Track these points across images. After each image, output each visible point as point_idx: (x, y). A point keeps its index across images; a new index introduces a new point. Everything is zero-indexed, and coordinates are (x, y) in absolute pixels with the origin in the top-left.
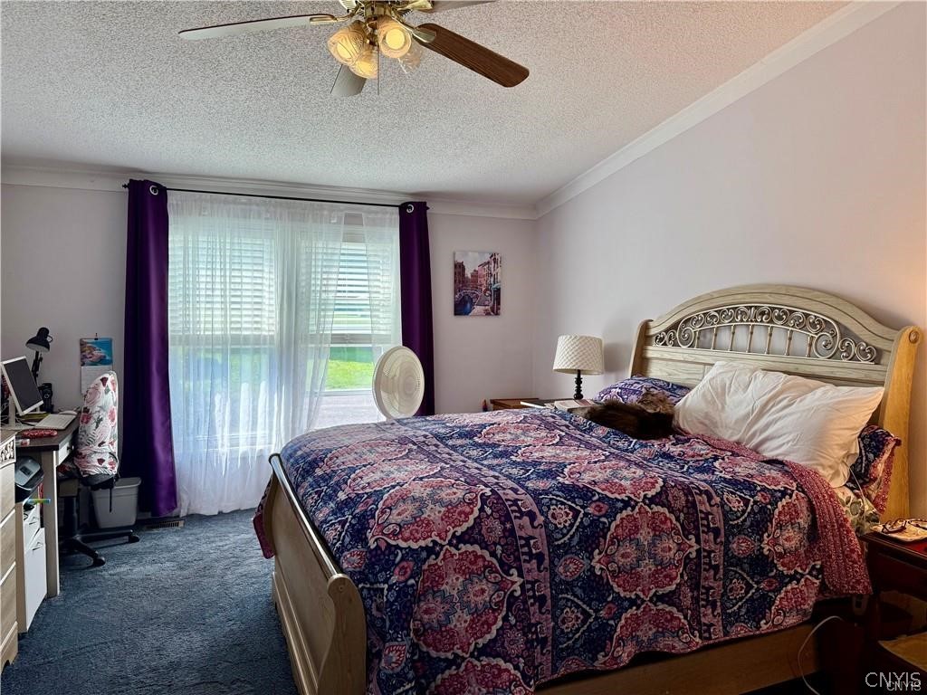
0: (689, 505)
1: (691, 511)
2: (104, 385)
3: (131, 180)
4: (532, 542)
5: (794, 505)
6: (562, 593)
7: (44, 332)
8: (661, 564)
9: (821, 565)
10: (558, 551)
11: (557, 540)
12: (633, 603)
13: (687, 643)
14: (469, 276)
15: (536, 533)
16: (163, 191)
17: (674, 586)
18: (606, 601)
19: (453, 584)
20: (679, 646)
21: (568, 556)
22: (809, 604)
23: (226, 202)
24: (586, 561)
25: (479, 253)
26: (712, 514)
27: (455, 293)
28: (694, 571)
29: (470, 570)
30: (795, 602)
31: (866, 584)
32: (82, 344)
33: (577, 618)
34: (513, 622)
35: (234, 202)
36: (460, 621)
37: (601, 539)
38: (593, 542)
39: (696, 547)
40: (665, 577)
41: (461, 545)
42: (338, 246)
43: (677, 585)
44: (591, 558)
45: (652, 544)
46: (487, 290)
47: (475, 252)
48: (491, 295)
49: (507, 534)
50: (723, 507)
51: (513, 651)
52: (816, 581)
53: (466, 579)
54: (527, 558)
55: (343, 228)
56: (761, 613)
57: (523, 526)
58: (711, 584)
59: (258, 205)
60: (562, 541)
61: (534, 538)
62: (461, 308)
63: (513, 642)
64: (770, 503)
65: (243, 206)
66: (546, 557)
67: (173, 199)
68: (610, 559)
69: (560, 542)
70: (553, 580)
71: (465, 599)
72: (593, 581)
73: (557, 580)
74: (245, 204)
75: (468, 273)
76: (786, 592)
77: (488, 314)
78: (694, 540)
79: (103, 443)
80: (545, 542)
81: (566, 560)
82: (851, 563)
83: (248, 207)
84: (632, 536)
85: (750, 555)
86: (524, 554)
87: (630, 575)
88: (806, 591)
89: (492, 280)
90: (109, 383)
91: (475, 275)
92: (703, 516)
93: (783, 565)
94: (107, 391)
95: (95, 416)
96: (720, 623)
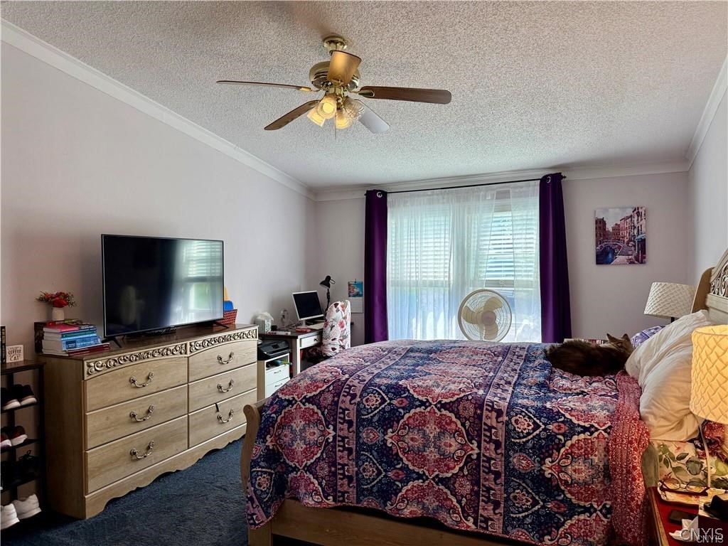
0: (476, 416)
1: (477, 421)
2: (336, 307)
3: (367, 191)
4: (347, 412)
5: (592, 442)
6: (363, 451)
7: (328, 278)
8: (443, 455)
9: (611, 506)
10: (362, 423)
11: (363, 415)
12: (420, 477)
13: (456, 521)
14: (611, 230)
15: (351, 407)
16: (385, 194)
17: (450, 475)
18: (394, 466)
19: (298, 424)
20: (449, 522)
21: (370, 428)
22: (594, 539)
23: (419, 196)
24: (381, 435)
25: (620, 208)
26: (495, 428)
27: (597, 246)
28: (475, 469)
29: (309, 419)
30: (584, 532)
31: (636, 534)
32: (349, 285)
33: (373, 472)
34: (325, 457)
35: (424, 195)
36: (299, 446)
37: (395, 423)
38: (389, 423)
39: (477, 451)
40: (445, 465)
41: (307, 404)
42: (491, 216)
43: (453, 474)
44: (385, 433)
45: (438, 437)
46: (630, 240)
47: (616, 208)
48: (635, 246)
49: (333, 404)
50: (507, 425)
51: (321, 474)
52: (604, 519)
53: (306, 424)
54: (342, 421)
55: (495, 202)
56: (546, 529)
57: (345, 402)
58: (492, 486)
59: (437, 195)
60: (367, 417)
61: (348, 410)
62: (603, 257)
63: (322, 469)
64: (563, 435)
65: (428, 197)
66: (355, 425)
67: (390, 198)
68: (400, 438)
69: (365, 417)
70: (359, 440)
71: (303, 435)
72: (384, 449)
73: (361, 441)
74: (430, 195)
75: (609, 227)
76: (578, 520)
77: (631, 263)
78: (476, 445)
79: (335, 339)
80: (355, 415)
81: (368, 430)
82: (629, 510)
83: (432, 197)
84: (420, 428)
85: (531, 472)
86: (340, 418)
87: (419, 455)
88: (594, 524)
89: (636, 231)
90: (339, 306)
91: (617, 228)
92: (486, 428)
93: (570, 492)
94: (338, 311)
95: (330, 324)
96: (501, 521)
